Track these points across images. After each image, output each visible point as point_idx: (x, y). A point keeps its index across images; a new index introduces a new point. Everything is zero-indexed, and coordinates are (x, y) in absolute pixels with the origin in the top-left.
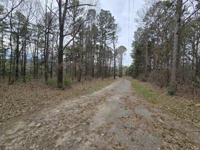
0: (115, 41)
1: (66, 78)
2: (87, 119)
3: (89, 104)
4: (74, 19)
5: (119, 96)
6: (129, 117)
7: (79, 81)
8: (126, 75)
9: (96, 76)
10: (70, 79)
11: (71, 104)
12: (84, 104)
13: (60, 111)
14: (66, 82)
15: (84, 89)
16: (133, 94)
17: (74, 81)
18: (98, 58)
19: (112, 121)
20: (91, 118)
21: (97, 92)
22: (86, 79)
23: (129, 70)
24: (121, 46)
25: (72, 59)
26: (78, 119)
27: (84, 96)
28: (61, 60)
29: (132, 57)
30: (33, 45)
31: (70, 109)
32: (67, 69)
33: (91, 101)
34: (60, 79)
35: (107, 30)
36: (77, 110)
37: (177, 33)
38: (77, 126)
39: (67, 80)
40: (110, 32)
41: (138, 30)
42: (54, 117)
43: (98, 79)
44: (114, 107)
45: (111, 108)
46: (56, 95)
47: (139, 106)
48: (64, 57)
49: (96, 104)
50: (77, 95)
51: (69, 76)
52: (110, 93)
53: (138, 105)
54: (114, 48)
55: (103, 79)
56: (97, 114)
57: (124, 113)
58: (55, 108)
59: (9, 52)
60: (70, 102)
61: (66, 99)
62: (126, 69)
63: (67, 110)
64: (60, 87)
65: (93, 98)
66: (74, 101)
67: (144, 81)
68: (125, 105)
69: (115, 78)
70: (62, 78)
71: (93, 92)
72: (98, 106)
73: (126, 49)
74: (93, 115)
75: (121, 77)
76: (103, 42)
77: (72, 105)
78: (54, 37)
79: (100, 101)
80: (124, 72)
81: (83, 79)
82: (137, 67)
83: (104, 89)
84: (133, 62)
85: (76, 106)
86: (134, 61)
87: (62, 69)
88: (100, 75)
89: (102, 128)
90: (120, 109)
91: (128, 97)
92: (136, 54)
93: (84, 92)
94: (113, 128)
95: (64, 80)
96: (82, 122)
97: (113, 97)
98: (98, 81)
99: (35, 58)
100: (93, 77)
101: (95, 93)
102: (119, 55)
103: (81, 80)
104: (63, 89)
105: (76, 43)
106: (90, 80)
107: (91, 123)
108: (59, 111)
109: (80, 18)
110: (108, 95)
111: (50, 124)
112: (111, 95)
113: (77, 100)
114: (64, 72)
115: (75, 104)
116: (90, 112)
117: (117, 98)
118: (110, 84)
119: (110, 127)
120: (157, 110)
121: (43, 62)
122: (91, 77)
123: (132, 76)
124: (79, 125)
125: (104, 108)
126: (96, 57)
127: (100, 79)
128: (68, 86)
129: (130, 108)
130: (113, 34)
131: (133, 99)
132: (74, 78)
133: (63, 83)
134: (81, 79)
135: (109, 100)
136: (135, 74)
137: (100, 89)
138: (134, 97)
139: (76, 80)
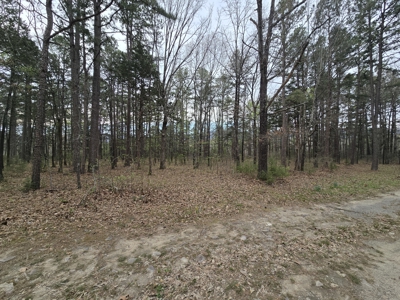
2: (347, 266)
4: (283, 40)
7: (301, 169)
9: (345, 157)
11: (294, 218)
13: (274, 226)
14: (273, 170)
15: (318, 190)
18: (351, 109)
21: (364, 203)
25: (280, 122)
26: (320, 258)
27: (323, 207)
30: (216, 109)
31: (293, 227)
34: (263, 165)
36: (311, 235)
42: (265, 233)
43: (355, 166)
49: (367, 233)
50: (303, 200)
55: (375, 167)
56: (381, 265)
59: (192, 126)
60: (289, 212)
61: (279, 204)
63: (287, 227)
64: (263, 179)
66: (299, 213)
70: (266, 161)
71: (347, 200)
72: (377, 243)
74: (366, 264)
77: (296, 220)
85: (305, 224)
88: (360, 156)
93: (320, 195)
96: (332, 267)
98: (361, 173)
99: (219, 128)
101: (355, 204)
103: (305, 168)
104: (270, 184)
106: (330, 169)
107: (367, 284)
109: (297, 31)
113: (305, 212)
115: (303, 219)
121: (229, 135)
124: (327, 273)
126: (343, 109)
127: (362, 167)
128: (279, 178)
133: (269, 172)
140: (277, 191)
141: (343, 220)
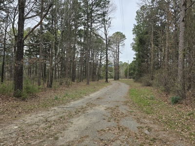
0: (107, 26)
1: (28, 81)
2: (56, 134)
3: (61, 118)
5: (105, 106)
6: (109, 130)
7: (50, 86)
8: (126, 77)
9: (78, 78)
10: (36, 83)
11: (35, 119)
12: (53, 118)
13: (19, 127)
14: (27, 88)
15: (57, 98)
16: (126, 103)
17: (41, 86)
18: (81, 50)
19: (87, 134)
20: (61, 133)
21: (76, 102)
22: (61, 84)
23: (130, 69)
24: (117, 33)
25: (39, 51)
26: (43, 135)
27: (55, 108)
28: (19, 55)
29: (134, 48)
31: (33, 125)
32: (29, 68)
33: (64, 114)
34: (18, 84)
35: (95, 8)
36: (43, 125)
37: (183, 21)
38: (42, 142)
39: (31, 85)
40: (99, 13)
41: (141, 8)
42: (11, 134)
43: (82, 83)
44: (95, 119)
45: (91, 121)
46: (13, 107)
47: (127, 118)
48: (25, 48)
49: (71, 116)
50: (45, 107)
51: (33, 79)
52: (94, 103)
53: (126, 116)
54: (106, 35)
55: (88, 83)
56: (70, 128)
57: (105, 125)
58: (12, 123)
60: (33, 116)
61: (27, 112)
62: (125, 68)
63: (29, 125)
64: (18, 96)
65: (68, 109)
66: (40, 115)
67: (149, 85)
68: (110, 116)
69: (107, 81)
70: (22, 82)
71: (69, 102)
72: (73, 119)
73: (124, 36)
74: (64, 130)
75: (118, 79)
76: (88, 26)
77: (37, 120)
78: (8, 16)
79: (77, 112)
80: (122, 72)
81: (55, 84)
82: (140, 65)
83: (87, 97)
84: (135, 57)
85: (42, 120)
86: (136, 55)
87: (22, 69)
89: (73, 141)
90: (102, 121)
91: (117, 106)
92: (138, 45)
93: (57, 102)
94: (87, 142)
95: (24, 85)
96: (48, 137)
97: (97, 108)
98: (81, 86)
100: (73, 80)
101: (73, 103)
102: (114, 47)
103: (53, 86)
104: (24, 99)
105: (46, 26)
106: (68, 85)
107: (61, 138)
108: (17, 127)
110: (91, 105)
111: (6, 142)
112: (95, 105)
113: (44, 113)
114: (25, 72)
115: (42, 118)
116: (60, 126)
117: (101, 108)
118: (98, 90)
119: (83, 141)
120: (148, 121)
122: (69, 80)
123: (134, 78)
124: (45, 141)
125: (81, 121)
126: (78, 48)
127: (84, 83)
128: (32, 94)
129: (115, 119)
130: (104, 14)
131: (123, 109)
132: (42, 81)
133: (24, 90)
134: (53, 83)
135: (90, 111)
136: (137, 75)
137: (82, 97)
138: (125, 107)
139: (46, 85)
140: (28, 104)
141: (63, 112)
